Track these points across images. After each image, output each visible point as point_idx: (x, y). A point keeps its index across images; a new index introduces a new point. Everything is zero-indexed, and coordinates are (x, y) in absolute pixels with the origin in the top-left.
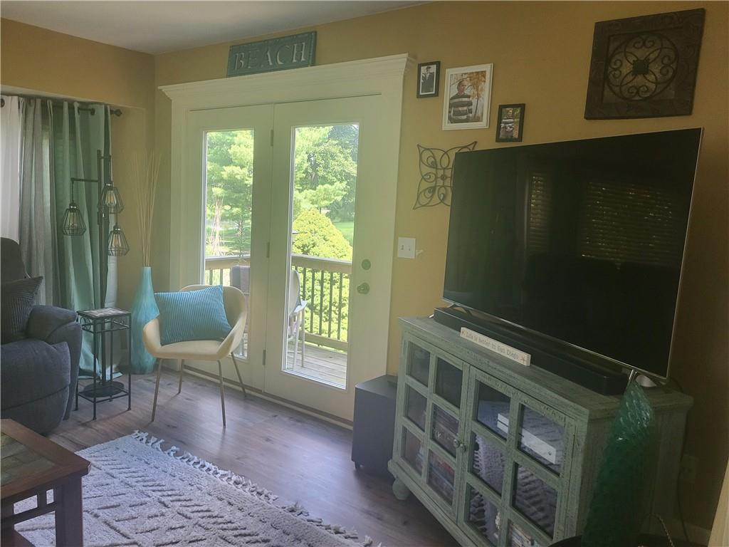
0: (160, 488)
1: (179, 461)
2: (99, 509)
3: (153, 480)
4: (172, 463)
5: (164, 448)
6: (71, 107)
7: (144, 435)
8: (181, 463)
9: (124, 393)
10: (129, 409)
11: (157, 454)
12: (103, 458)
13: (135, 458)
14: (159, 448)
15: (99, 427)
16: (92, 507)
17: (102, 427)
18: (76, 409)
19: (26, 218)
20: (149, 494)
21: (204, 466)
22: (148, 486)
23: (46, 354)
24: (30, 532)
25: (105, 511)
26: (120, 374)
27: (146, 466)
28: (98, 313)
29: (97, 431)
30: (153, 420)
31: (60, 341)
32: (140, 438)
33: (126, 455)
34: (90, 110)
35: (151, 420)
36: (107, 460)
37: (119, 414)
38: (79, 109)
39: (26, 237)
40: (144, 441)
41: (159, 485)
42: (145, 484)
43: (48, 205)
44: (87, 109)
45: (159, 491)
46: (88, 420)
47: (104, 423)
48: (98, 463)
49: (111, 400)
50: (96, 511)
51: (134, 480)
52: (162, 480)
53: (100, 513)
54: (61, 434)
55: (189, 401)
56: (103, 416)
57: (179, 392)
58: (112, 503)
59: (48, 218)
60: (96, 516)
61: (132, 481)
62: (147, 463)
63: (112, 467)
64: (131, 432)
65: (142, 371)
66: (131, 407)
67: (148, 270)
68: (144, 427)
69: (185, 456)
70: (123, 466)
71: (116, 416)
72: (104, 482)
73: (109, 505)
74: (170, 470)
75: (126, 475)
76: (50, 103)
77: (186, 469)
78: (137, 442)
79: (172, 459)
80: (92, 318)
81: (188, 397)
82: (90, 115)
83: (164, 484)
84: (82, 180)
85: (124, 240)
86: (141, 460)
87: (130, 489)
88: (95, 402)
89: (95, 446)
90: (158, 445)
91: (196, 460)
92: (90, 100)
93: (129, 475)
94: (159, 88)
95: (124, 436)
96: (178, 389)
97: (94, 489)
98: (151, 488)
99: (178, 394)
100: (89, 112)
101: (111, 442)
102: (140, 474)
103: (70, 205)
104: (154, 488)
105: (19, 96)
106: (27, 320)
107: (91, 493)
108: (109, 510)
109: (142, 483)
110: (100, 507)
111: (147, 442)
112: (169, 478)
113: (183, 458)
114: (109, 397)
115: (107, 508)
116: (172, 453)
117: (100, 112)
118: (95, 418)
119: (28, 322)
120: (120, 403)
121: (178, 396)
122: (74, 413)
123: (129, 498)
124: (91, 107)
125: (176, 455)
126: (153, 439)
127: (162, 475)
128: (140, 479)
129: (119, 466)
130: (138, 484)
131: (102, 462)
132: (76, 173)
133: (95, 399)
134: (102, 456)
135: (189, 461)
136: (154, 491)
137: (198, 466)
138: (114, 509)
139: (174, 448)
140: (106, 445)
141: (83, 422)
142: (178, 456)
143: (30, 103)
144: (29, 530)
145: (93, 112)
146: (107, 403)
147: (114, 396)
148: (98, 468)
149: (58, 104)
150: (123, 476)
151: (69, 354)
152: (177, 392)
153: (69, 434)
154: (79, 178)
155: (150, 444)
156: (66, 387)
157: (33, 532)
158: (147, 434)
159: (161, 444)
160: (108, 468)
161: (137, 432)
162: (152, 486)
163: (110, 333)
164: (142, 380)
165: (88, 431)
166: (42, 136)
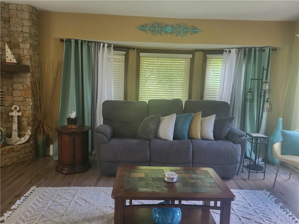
0: (270, 220)
1: (282, 211)
2: (242, 217)
3: (267, 215)
4: (278, 211)
5: (276, 202)
6: (255, 50)
7: (268, 193)
8: (283, 213)
9: (262, 172)
10: (264, 179)
11: (272, 204)
12: (249, 196)
13: (262, 201)
14: (274, 201)
15: (249, 182)
16: (239, 215)
17: (250, 183)
18: (242, 172)
19: (234, 94)
20: (264, 220)
21: (294, 219)
22: (264, 216)
23: (232, 147)
24: (215, 214)
25: (244, 219)
26: (263, 163)
27: (265, 207)
28: (254, 135)
29: (248, 184)
30: (273, 188)
31: (238, 143)
32: (266, 194)
33: (258, 199)
34: (263, 50)
35: (272, 187)
36: (249, 198)
37: (259, 180)
38: (258, 50)
39: (233, 102)
40: (268, 195)
41: (269, 218)
42: (263, 215)
43: (242, 90)
44: (262, 50)
45: (269, 221)
46: (246, 178)
47: (252, 182)
48: (246, 197)
49: (257, 173)
50: (240, 217)
51: (259, 211)
52: (272, 217)
53: (242, 219)
54: (235, 180)
55: (293, 184)
56: (252, 178)
57: (289, 179)
58: (248, 217)
59: (241, 95)
60: (240, 219)
61: (258, 211)
62: (266, 206)
63: (251, 201)
64: (262, 190)
65: (273, 164)
66: (265, 179)
67: (281, 119)
68: (269, 189)
69: (286, 210)
70: (256, 203)
71: (258, 180)
72: (246, 206)
73: (246, 217)
74: (276, 214)
75: (256, 207)
76: (247, 49)
77: (284, 216)
78: (264, 195)
79: (279, 209)
80: (252, 137)
81: (293, 182)
82: (263, 52)
83: (272, 219)
84: (256, 79)
85: (270, 105)
86: (264, 203)
87: (256, 214)
88: (249, 172)
89: (246, 190)
90: (273, 200)
91: (291, 214)
92: (263, 46)
93: (257, 208)
94: (296, 35)
95: (259, 190)
96: (289, 177)
97: (242, 208)
98: (266, 218)
99: (288, 179)
100: (263, 51)
101: (253, 190)
102: (262, 210)
103: (249, 90)
104: (267, 219)
105: (236, 48)
106: (227, 133)
107: (241, 209)
108: (245, 219)
109: (262, 214)
110: (242, 216)
111: (269, 197)
112: (275, 217)
113: (284, 211)
114: (256, 171)
115: (245, 218)
116: (279, 206)
117: (267, 50)
118: (248, 178)
119: (228, 134)
120: (260, 175)
121: (288, 180)
122: (241, 173)
123: (255, 218)
124: (263, 49)
125: (281, 208)
126: (271, 196)
127: (272, 214)
128: (261, 212)
129: (254, 202)
130: (260, 214)
131: (247, 198)
132: (254, 76)
133: (249, 170)
134: (248, 195)
135: (287, 213)
136: (266, 220)
137: (291, 218)
138: (247, 220)
139: (281, 204)
140: (250, 191)
141: (244, 178)
142: (282, 209)
143: (240, 50)
144: (215, 213)
145: (264, 51)
146: (255, 174)
147: (258, 171)
148: (245, 200)
149: (250, 49)
150: (255, 207)
151: (241, 150)
152: (288, 178)
153: (237, 182)
154: (255, 79)
155: (270, 198)
156: (238, 162)
157: (216, 214)
158: (269, 193)
159: (275, 200)
160: (249, 201)
161: (265, 190)
162: (267, 217)
163: (259, 144)
164: (273, 168)
165: (245, 183)
166: (243, 63)
